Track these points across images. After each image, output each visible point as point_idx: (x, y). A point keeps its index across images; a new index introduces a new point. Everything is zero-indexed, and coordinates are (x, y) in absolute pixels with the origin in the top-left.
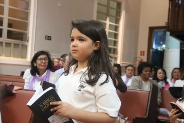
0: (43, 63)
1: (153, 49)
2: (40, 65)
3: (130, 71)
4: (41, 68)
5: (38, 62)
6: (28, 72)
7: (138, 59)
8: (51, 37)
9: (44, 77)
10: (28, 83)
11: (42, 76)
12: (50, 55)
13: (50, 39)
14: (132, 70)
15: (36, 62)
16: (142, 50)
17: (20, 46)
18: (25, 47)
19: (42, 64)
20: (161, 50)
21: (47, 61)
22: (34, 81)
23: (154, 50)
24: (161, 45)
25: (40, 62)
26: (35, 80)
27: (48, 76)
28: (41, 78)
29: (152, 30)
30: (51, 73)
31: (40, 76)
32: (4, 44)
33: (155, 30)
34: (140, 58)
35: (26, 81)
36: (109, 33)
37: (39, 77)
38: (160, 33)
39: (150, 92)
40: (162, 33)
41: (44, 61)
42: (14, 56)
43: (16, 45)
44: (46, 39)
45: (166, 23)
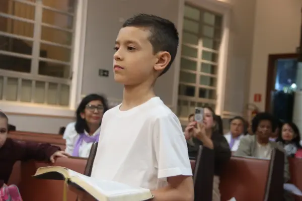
0: (95, 113)
1: (276, 90)
2: (90, 116)
5: (88, 111)
6: (71, 128)
7: (250, 107)
8: (107, 72)
10: (72, 146)
11: (94, 134)
13: (107, 76)
16: (258, 92)
17: (59, 86)
18: (67, 88)
19: (94, 115)
20: (289, 92)
23: (277, 92)
24: (290, 84)
25: (91, 112)
26: (82, 141)
28: (92, 137)
29: (273, 59)
32: (34, 83)
33: (280, 60)
34: (254, 106)
35: (68, 142)
36: (203, 64)
37: (89, 136)
38: (287, 64)
39: (270, 161)
40: (291, 65)
41: (96, 111)
42: (50, 103)
43: (53, 85)
44: (100, 74)
45: (298, 48)
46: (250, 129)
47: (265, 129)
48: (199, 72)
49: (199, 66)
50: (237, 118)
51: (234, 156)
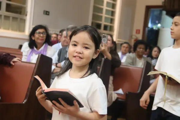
0: (41, 37)
1: (148, 27)
2: (38, 39)
3: (125, 48)
4: (39, 41)
5: (37, 36)
6: (26, 45)
7: (133, 37)
8: (49, 12)
9: (41, 50)
10: (26, 56)
11: (40, 50)
12: (48, 30)
13: (48, 14)
14: (127, 47)
15: (34, 36)
16: (138, 28)
17: (19, 19)
18: (24, 21)
19: (40, 38)
20: (157, 29)
21: (45, 35)
22: (31, 54)
23: (149, 29)
24: (157, 24)
25: (38, 35)
26: (33, 53)
27: (45, 50)
28: (38, 51)
29: (148, 9)
30: (49, 47)
31: (37, 50)
32: (3, 17)
33: (152, 9)
34: (136, 36)
35: (24, 54)
36: (107, 10)
38: (156, 12)
39: (143, 68)
40: (158, 12)
41: (42, 35)
42: (13, 30)
43: (15, 19)
44: (44, 14)
45: (163, 2)
46: (132, 50)
47: (141, 50)
48: (104, 15)
49: (104, 11)
50: (125, 43)
51: (122, 65)
